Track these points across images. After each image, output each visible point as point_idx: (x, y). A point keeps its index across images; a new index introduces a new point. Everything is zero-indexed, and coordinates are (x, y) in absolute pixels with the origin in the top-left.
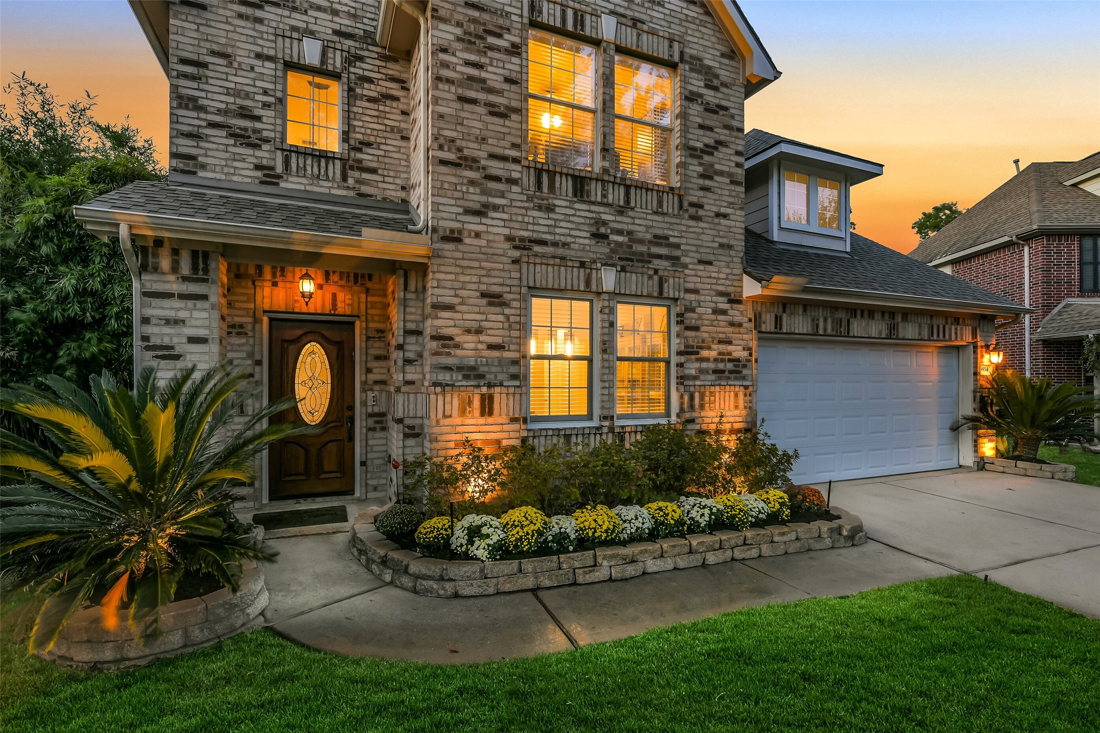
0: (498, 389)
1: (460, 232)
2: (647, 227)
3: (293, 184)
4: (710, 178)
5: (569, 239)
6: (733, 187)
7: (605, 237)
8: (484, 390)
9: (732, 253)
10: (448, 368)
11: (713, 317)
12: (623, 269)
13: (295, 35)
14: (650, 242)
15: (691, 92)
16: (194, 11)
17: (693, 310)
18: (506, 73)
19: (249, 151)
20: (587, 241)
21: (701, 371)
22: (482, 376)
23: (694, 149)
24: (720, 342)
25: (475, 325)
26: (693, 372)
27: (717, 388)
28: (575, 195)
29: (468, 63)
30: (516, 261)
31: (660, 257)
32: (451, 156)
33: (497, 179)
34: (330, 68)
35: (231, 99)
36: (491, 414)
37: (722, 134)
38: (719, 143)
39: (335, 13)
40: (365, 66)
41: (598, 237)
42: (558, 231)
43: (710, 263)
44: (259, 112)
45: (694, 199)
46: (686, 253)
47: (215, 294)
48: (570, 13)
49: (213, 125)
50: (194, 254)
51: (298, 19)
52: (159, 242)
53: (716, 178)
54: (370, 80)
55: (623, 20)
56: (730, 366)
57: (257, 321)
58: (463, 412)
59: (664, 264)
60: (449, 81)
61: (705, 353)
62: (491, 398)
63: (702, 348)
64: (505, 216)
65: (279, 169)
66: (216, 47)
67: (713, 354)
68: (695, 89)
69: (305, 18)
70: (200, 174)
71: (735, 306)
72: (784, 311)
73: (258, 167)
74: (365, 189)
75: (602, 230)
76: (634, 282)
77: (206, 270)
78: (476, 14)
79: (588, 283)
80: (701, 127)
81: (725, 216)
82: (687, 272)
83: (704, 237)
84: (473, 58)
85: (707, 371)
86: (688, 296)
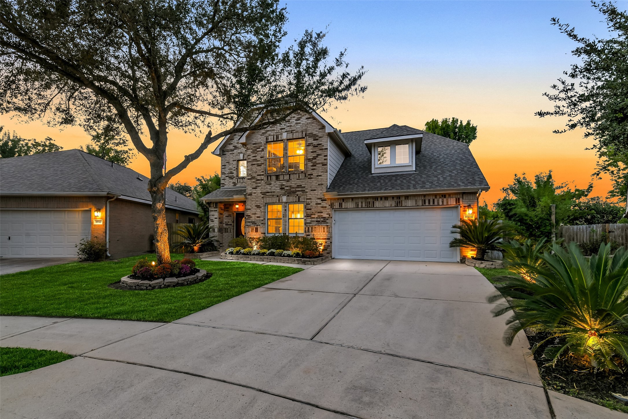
0: (259, 227)
1: (252, 193)
2: (295, 184)
3: (239, 185)
4: (315, 166)
5: (275, 191)
6: (323, 167)
7: (284, 188)
8: (256, 227)
9: (323, 186)
10: (249, 222)
11: (316, 206)
12: (288, 196)
13: (239, 154)
14: (296, 188)
15: (309, 144)
16: (224, 155)
17: (309, 204)
18: (261, 156)
19: (232, 180)
20: (279, 190)
21: (312, 221)
22: (256, 224)
23: (310, 159)
24: (318, 213)
25: (254, 212)
26: (309, 222)
27: (317, 226)
28: (276, 180)
29: (253, 157)
30: (263, 198)
31: (299, 191)
32: (250, 177)
33: (259, 180)
34: (245, 159)
35: (229, 171)
36: (257, 232)
37: (319, 152)
38: (318, 155)
41: (282, 189)
42: (272, 189)
43: (315, 190)
44: (234, 172)
45: (310, 173)
47: (218, 210)
48: (275, 136)
49: (227, 177)
50: (216, 203)
51: (239, 151)
52: (211, 202)
53: (317, 165)
55: (289, 132)
56: (322, 219)
57: (233, 214)
58: (252, 231)
59: (301, 192)
60: (250, 162)
61: (313, 216)
62: (257, 228)
63: (312, 215)
64: (260, 188)
65: (236, 183)
66: (227, 161)
67: (316, 216)
68: (310, 142)
70: (225, 186)
71: (323, 202)
72: (343, 201)
73: (233, 183)
75: (283, 187)
76: (291, 199)
77: (217, 206)
78: (255, 145)
79: (279, 201)
80: (312, 152)
81: (320, 176)
82: (307, 194)
83: (313, 183)
84: (254, 155)
85: (314, 221)
86: (308, 200)
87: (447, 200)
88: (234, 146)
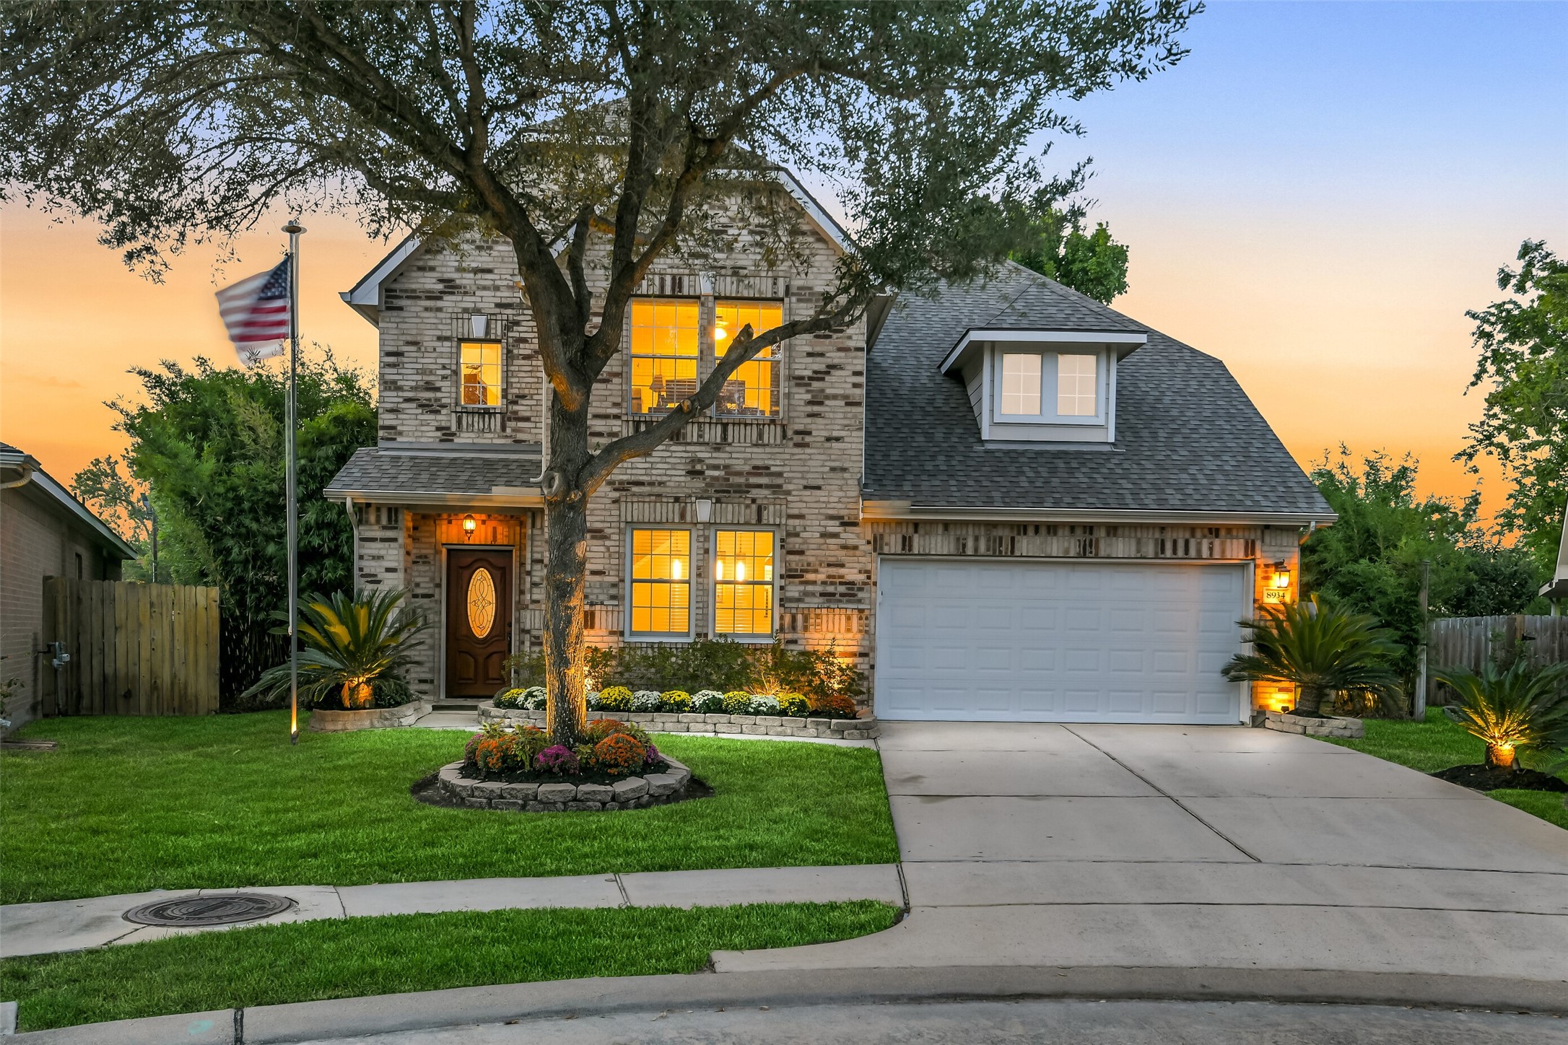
0: (598, 607)
2: (745, 459)
3: (464, 439)
4: (821, 403)
5: (665, 478)
6: (848, 409)
7: (701, 473)
8: (587, 608)
9: (846, 475)
11: (822, 541)
12: (718, 501)
13: (466, 316)
14: (749, 474)
16: (395, 313)
17: (797, 535)
19: (432, 417)
20: (682, 479)
21: (806, 594)
23: (802, 378)
24: (829, 565)
26: (796, 595)
27: (824, 611)
30: (616, 501)
31: (760, 486)
33: (600, 434)
34: (493, 337)
35: (419, 377)
36: (592, 627)
37: (836, 357)
38: (832, 367)
39: (497, 288)
40: (520, 329)
41: (693, 473)
42: (654, 472)
43: (819, 488)
44: (438, 384)
45: (801, 427)
46: (789, 480)
47: (401, 536)
48: (668, 279)
49: (408, 400)
50: (390, 510)
51: (468, 302)
52: (368, 505)
53: (827, 402)
54: (524, 340)
55: (721, 272)
56: (842, 589)
57: (438, 552)
59: (766, 492)
61: (810, 576)
62: (593, 614)
63: (807, 571)
65: (454, 429)
66: (409, 338)
67: (821, 577)
69: (473, 299)
70: (399, 439)
71: (848, 529)
72: (916, 531)
73: (438, 429)
74: (520, 436)
75: (698, 467)
76: (730, 511)
77: (396, 521)
79: (683, 516)
80: (810, 355)
81: (837, 439)
82: (790, 498)
83: (810, 463)
85: (813, 594)
86: (791, 522)
87: (1223, 544)
88: (441, 281)
